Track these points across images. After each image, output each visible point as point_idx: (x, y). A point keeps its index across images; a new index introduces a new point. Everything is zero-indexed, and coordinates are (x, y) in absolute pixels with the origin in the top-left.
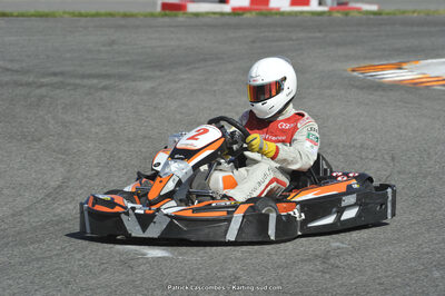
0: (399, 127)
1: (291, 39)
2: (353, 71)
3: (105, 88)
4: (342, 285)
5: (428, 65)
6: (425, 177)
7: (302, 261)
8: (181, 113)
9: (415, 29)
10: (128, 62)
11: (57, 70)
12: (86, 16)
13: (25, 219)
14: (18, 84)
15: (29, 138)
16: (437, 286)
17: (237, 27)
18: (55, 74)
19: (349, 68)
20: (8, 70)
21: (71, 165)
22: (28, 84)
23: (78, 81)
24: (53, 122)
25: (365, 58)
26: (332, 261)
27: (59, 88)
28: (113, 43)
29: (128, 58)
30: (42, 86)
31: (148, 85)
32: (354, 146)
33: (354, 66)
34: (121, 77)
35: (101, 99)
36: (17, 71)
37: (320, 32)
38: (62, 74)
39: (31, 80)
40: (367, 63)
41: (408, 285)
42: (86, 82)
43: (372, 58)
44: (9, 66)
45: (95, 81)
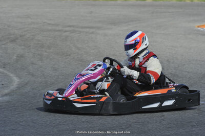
1: (169, 12)
2: (198, 27)
17: (144, 6)
18: (70, 26)
20: (49, 24)
22: (59, 31)
23: (81, 30)
28: (91, 12)
30: (66, 31)
33: (199, 25)
34: (99, 28)
36: (53, 25)
39: (60, 28)
42: (84, 30)
44: (49, 22)
45: (88, 30)
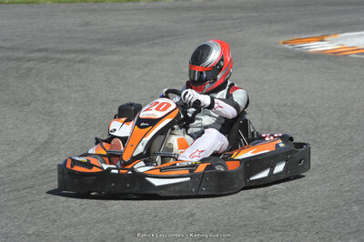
0: (322, 89)
3: (81, 61)
4: (278, 219)
5: (346, 37)
6: (345, 129)
7: (245, 199)
8: (144, 80)
9: (335, 8)
10: (100, 40)
11: (43, 47)
12: (65, 2)
13: (18, 169)
14: (9, 59)
15: (20, 103)
16: (356, 218)
19: (281, 42)
21: (55, 124)
24: (39, 90)
25: (294, 33)
26: (270, 199)
27: (44, 62)
29: (99, 36)
31: (116, 58)
32: (286, 105)
35: (79, 71)
37: (257, 12)
38: (46, 50)
40: (296, 37)
41: (332, 217)
43: (300, 33)
